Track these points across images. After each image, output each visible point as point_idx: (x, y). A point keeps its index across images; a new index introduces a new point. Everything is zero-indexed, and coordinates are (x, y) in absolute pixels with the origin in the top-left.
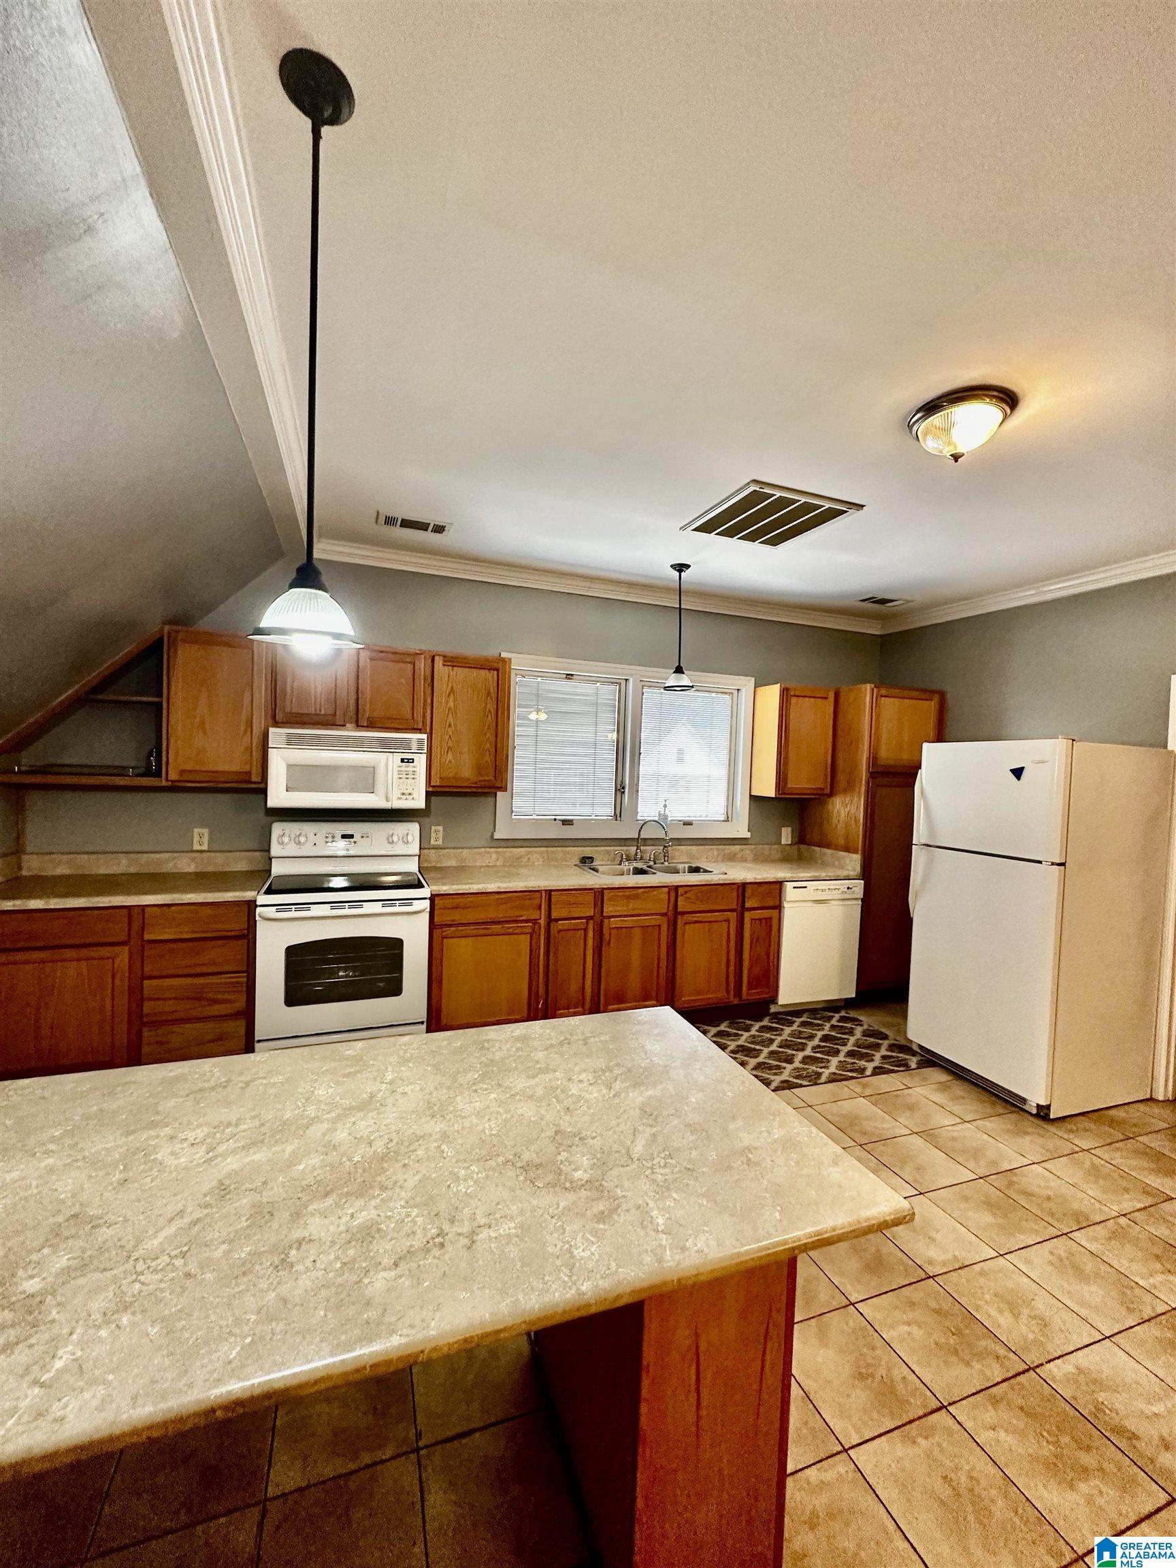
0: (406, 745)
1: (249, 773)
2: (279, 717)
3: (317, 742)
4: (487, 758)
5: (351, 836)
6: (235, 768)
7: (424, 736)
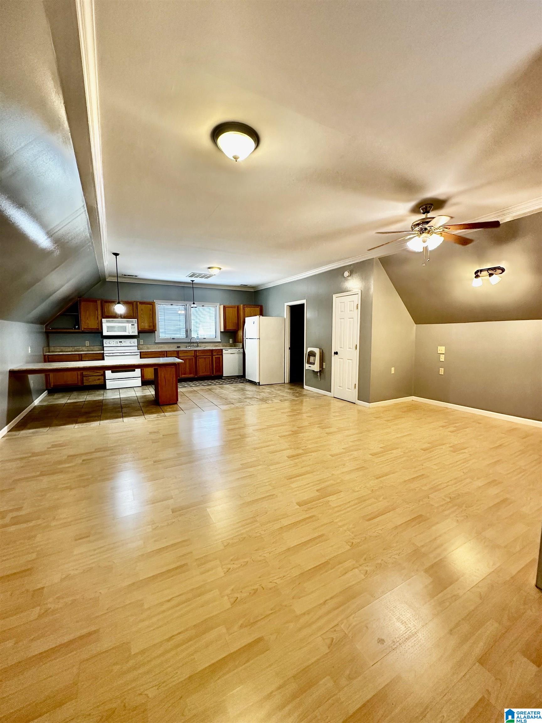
0: (132, 322)
1: (98, 329)
2: (104, 316)
3: (112, 322)
4: (151, 324)
5: (122, 342)
6: (95, 327)
7: (136, 320)
